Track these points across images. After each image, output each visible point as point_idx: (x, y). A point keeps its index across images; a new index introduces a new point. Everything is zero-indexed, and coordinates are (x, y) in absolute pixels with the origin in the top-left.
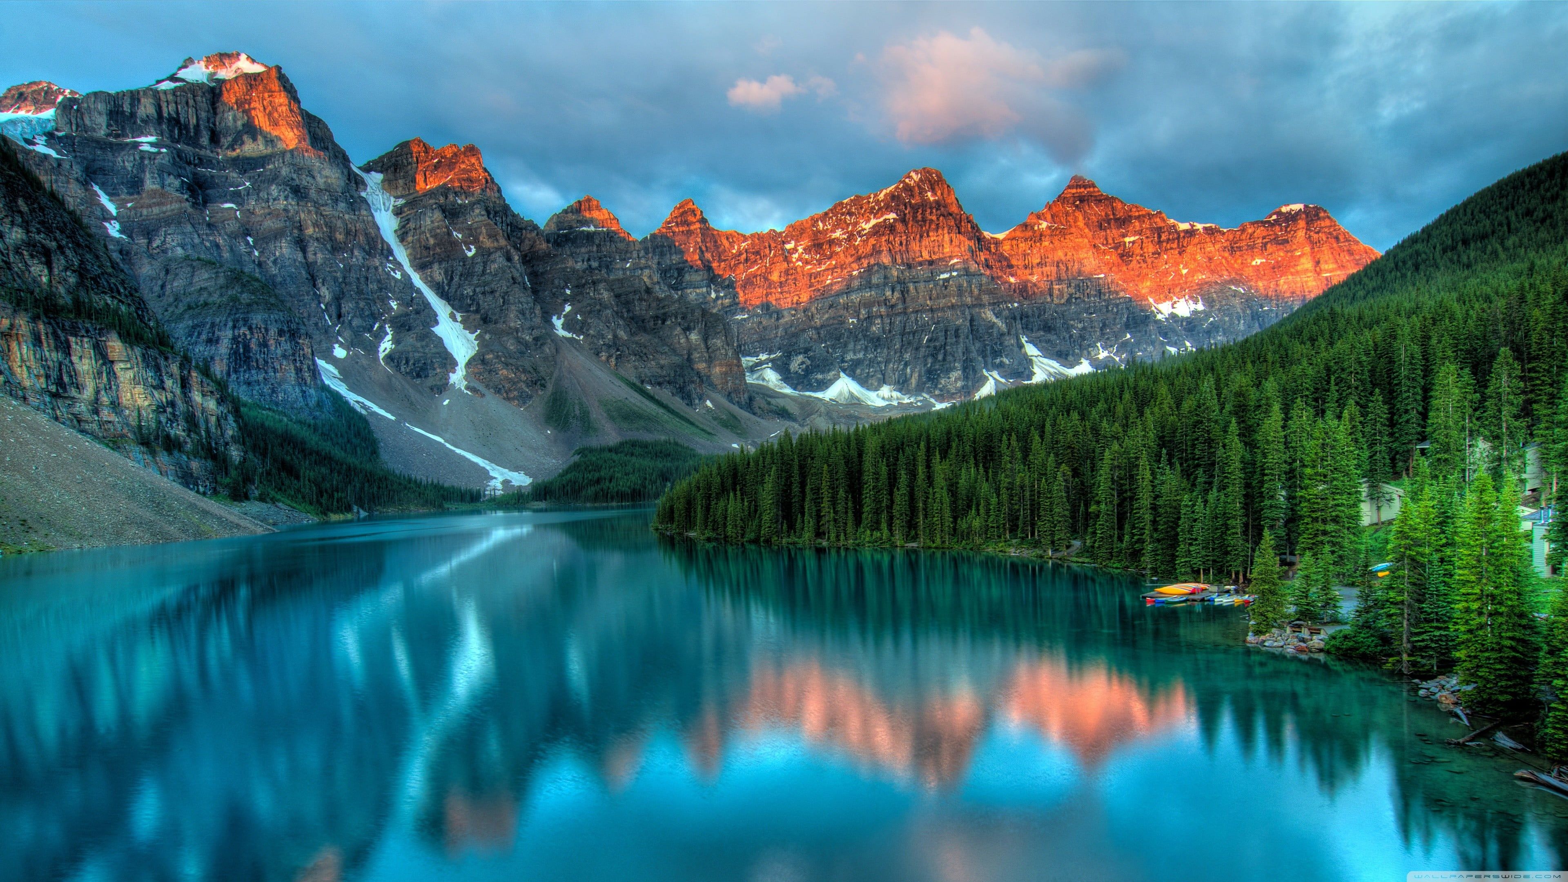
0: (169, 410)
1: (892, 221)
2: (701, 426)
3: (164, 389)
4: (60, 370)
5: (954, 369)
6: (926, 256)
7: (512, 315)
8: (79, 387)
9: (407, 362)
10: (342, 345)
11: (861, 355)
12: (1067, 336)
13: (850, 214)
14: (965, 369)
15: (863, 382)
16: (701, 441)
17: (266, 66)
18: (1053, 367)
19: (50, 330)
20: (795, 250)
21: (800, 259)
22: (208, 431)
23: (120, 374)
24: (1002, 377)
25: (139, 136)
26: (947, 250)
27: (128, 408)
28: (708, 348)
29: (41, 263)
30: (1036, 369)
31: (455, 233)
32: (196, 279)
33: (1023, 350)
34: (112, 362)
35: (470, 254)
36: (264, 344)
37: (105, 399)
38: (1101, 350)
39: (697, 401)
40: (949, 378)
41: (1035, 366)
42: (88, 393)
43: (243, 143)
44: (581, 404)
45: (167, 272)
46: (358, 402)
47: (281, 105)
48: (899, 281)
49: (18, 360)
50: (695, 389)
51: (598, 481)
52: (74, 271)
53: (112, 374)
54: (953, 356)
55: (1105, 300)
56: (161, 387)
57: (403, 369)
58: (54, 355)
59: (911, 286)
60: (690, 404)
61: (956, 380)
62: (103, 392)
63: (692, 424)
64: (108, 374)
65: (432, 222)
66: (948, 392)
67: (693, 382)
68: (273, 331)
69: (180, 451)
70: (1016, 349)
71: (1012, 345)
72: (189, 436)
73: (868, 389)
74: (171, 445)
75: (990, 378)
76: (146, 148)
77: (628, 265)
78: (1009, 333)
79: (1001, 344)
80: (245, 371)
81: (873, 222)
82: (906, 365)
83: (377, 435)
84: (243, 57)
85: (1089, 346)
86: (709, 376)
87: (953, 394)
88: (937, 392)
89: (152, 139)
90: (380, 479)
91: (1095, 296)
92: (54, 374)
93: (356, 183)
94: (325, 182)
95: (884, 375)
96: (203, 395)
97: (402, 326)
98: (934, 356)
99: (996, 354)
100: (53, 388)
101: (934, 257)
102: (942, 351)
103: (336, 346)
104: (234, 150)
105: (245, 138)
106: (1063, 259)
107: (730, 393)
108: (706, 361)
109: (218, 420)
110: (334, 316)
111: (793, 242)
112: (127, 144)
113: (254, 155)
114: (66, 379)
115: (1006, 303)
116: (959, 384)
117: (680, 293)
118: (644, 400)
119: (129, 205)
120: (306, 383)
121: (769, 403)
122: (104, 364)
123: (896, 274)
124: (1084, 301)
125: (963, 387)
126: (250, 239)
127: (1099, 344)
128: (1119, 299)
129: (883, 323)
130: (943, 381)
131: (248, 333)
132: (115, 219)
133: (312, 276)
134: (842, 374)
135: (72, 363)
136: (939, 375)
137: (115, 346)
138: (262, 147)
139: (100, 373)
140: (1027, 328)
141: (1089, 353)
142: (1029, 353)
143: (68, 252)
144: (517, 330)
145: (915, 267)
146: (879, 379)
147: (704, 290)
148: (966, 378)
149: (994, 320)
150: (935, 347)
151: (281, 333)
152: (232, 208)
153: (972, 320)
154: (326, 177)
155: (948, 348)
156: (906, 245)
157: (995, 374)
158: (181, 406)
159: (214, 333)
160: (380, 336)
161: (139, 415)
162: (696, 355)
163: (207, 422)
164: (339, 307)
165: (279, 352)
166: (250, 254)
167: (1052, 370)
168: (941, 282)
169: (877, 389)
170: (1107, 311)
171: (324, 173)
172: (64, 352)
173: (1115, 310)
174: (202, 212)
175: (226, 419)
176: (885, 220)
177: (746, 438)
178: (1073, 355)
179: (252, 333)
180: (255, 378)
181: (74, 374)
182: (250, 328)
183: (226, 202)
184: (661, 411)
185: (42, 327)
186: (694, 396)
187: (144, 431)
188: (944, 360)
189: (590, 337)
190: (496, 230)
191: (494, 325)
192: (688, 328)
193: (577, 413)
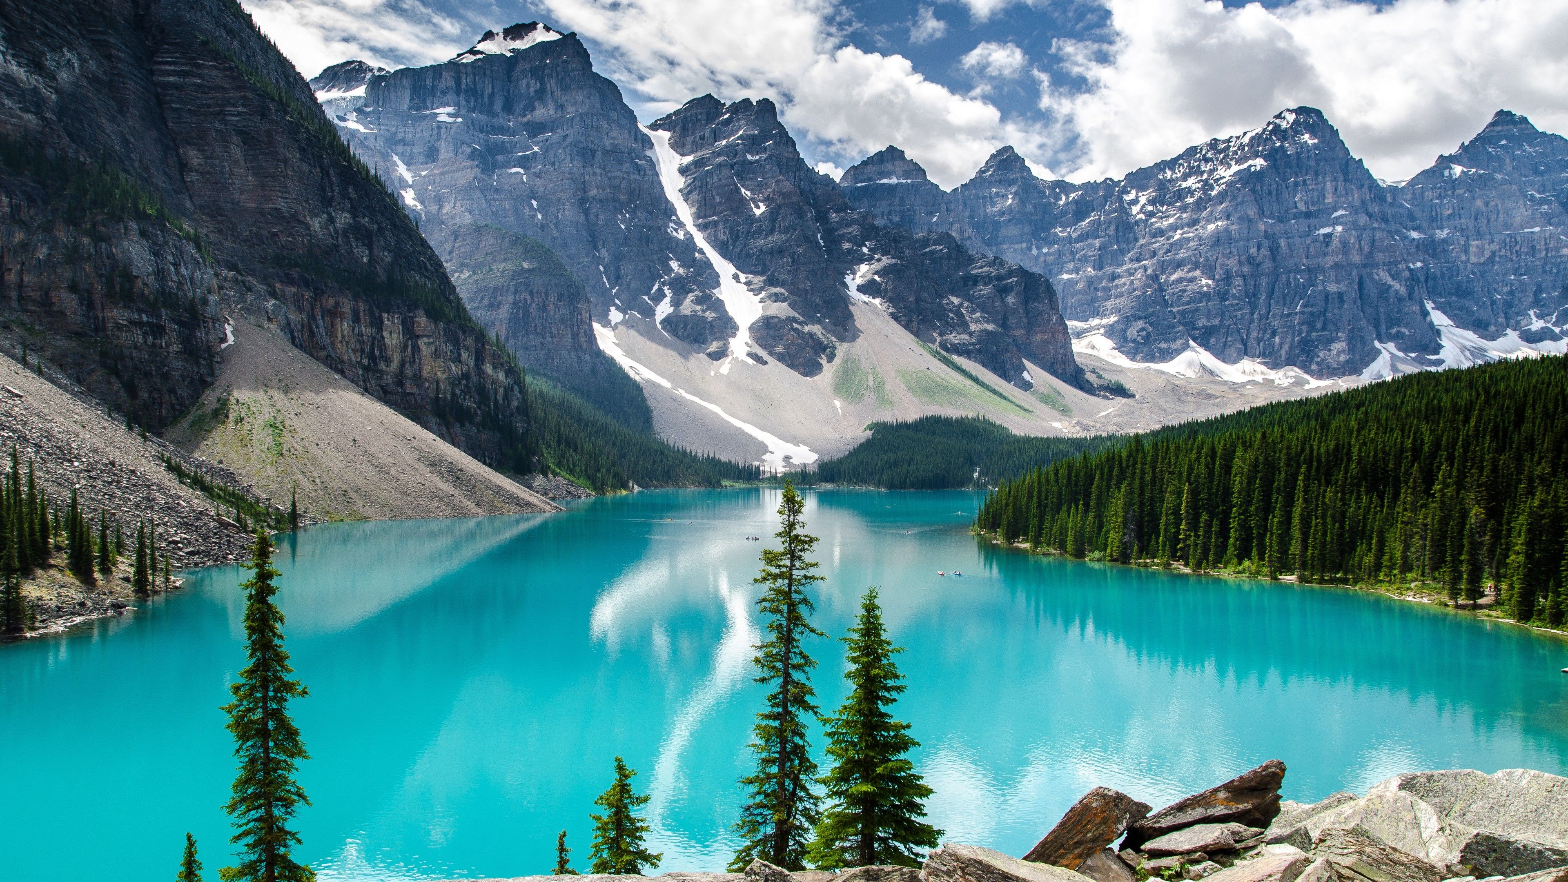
0: (464, 382)
1: (1258, 168)
2: (1016, 401)
3: (460, 361)
4: (373, 344)
5: (1335, 340)
6: (1302, 207)
7: (801, 277)
8: (388, 361)
9: (685, 327)
10: (618, 308)
11: (1216, 322)
12: (1489, 302)
13: (1207, 160)
14: (1350, 340)
15: (1219, 353)
16: (1017, 419)
17: (561, 34)
18: (1468, 340)
19: (367, 308)
20: (1135, 202)
21: (1141, 211)
22: (496, 402)
23: (424, 348)
24: (1400, 350)
25: (438, 108)
26: (1329, 199)
27: (428, 381)
28: (1027, 312)
29: (364, 245)
30: (1444, 342)
31: (743, 190)
32: (482, 244)
33: (1428, 319)
34: (418, 336)
35: (758, 212)
36: (544, 308)
37: (409, 372)
38: (1534, 319)
39: (1012, 373)
40: (1330, 350)
41: (1443, 337)
42: (395, 365)
43: (534, 109)
44: (875, 374)
45: (456, 238)
46: (632, 367)
47: (573, 70)
48: (1266, 236)
49: (339, 335)
50: (1010, 359)
51: (895, 464)
52: (390, 251)
53: (416, 349)
54: (1336, 325)
55: (1540, 259)
56: (458, 360)
57: (680, 333)
58: (369, 330)
59: (1283, 243)
60: (1004, 375)
61: (1339, 353)
62: (407, 365)
63: (1005, 398)
64: (413, 348)
65: (720, 180)
66: (1328, 367)
67: (1009, 351)
68: (552, 297)
69: (470, 423)
70: (1419, 317)
71: (1414, 312)
72: (479, 407)
73: (1224, 361)
74: (463, 416)
75: (1383, 351)
76: (443, 118)
77: (935, 219)
78: (1410, 298)
79: (1399, 311)
80: (523, 336)
81: (1235, 168)
82: (1274, 334)
83: (651, 403)
84: (540, 26)
85: (1518, 314)
86: (1028, 344)
87: (1335, 369)
88: (1314, 367)
89: (450, 110)
90: (656, 452)
91: (1527, 254)
92: (367, 349)
93: (643, 143)
94: (612, 144)
95: (1245, 345)
96: (494, 368)
97: (680, 287)
98: (1310, 324)
99: (1392, 322)
100: (366, 362)
101: (1312, 209)
102: (1321, 319)
103: (613, 309)
104: (525, 116)
105: (537, 104)
106: (1484, 209)
107: (1052, 364)
108: (1024, 328)
109: (506, 391)
110: (613, 278)
111: (1134, 192)
112: (427, 116)
113: (543, 120)
114: (377, 353)
115: (1406, 261)
116: (1343, 358)
117: (994, 249)
118: (949, 370)
119: (424, 173)
120: (581, 348)
121: (1099, 377)
122: (410, 338)
123: (1263, 228)
124: (1511, 260)
125: (1347, 362)
126: (534, 203)
127: (1531, 313)
128: (1561, 257)
129: (1245, 284)
130: (1321, 354)
131: (528, 297)
132: (410, 186)
133: (593, 238)
134: (1192, 343)
135: (383, 338)
136: (1316, 347)
137: (422, 320)
138: (552, 112)
139: (405, 347)
140: (1433, 294)
141: (1518, 323)
142: (1436, 323)
143: (387, 233)
144: (806, 292)
145: (1288, 220)
146: (1239, 350)
147: (1024, 245)
148: (1351, 350)
149: (1390, 281)
150: (1312, 314)
151: (560, 297)
152: (518, 173)
153: (1361, 283)
154: (614, 138)
155: (1328, 314)
156: (1277, 195)
157: (1391, 346)
158: (474, 379)
159: (496, 298)
160: (659, 297)
161: (438, 387)
162: (1012, 320)
163: (496, 393)
164: (618, 269)
165: (557, 316)
166: (533, 217)
167: (1467, 343)
168: (1321, 238)
169: (1235, 362)
170: (1544, 272)
171: (611, 135)
172: (377, 328)
173: (1554, 270)
174: (491, 177)
175: (512, 390)
176: (1250, 166)
177: (1070, 417)
178: (1496, 325)
179: (532, 298)
180: (533, 343)
181: (383, 346)
182: (531, 293)
183: (514, 167)
184: (969, 382)
185: (361, 304)
186: (1009, 367)
187: (441, 403)
188: (1324, 329)
189: (890, 300)
190: (788, 186)
191: (782, 286)
192: (1004, 291)
193: (871, 383)
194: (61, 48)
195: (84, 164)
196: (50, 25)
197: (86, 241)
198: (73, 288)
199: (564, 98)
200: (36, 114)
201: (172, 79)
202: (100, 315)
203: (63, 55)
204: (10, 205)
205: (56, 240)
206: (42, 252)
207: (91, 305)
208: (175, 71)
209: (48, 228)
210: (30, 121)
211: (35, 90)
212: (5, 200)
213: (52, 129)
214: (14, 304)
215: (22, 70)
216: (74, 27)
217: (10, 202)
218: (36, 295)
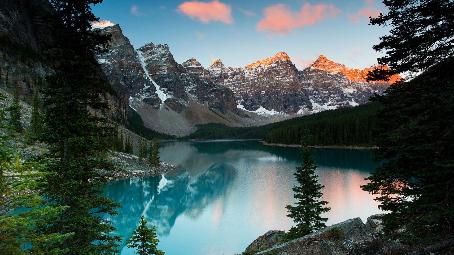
2: (228, 120)
5: (291, 105)
7: (176, 89)
9: (149, 101)
11: (266, 101)
14: (294, 105)
15: (266, 108)
16: (228, 123)
17: (115, 24)
18: (318, 106)
20: (247, 73)
21: (248, 75)
28: (227, 98)
30: (313, 106)
31: (161, 67)
33: (309, 100)
34: (107, 99)
35: (165, 73)
38: (330, 101)
39: (225, 113)
40: (290, 107)
44: (195, 113)
47: (118, 34)
48: (276, 81)
50: (224, 109)
54: (291, 102)
57: (148, 103)
59: (279, 83)
60: (223, 113)
61: (292, 108)
63: (224, 119)
65: (155, 64)
66: (290, 111)
67: (224, 107)
71: (307, 99)
73: (268, 110)
75: (301, 108)
77: (203, 76)
78: (306, 96)
79: (303, 98)
81: (269, 66)
82: (278, 104)
85: (327, 100)
86: (228, 106)
88: (287, 111)
93: (136, 54)
94: (128, 54)
97: (147, 91)
98: (286, 101)
99: (302, 101)
101: (285, 75)
102: (288, 100)
103: (130, 96)
106: (319, 76)
107: (233, 111)
108: (227, 102)
110: (130, 88)
111: (247, 71)
117: (216, 83)
118: (212, 112)
121: (243, 113)
123: (275, 79)
125: (294, 110)
126: (109, 68)
127: (329, 99)
129: (272, 92)
133: (124, 78)
134: (261, 106)
136: (287, 107)
138: (113, 44)
141: (327, 102)
142: (311, 102)
144: (178, 93)
146: (271, 107)
148: (294, 107)
149: (302, 92)
150: (286, 99)
153: (296, 92)
156: (278, 72)
157: (303, 107)
160: (142, 93)
162: (224, 100)
164: (131, 86)
168: (287, 82)
169: (270, 110)
171: (128, 51)
176: (272, 66)
177: (238, 123)
178: (322, 102)
184: (216, 115)
186: (224, 111)
188: (289, 102)
189: (197, 95)
190: (171, 66)
191: (171, 91)
192: (222, 93)
193: (194, 115)
194: (13, 10)
195: (22, 45)
196: (10, 3)
197: (27, 67)
198: (24, 81)
199: (116, 41)
200: (7, 29)
201: (39, 23)
202: (32, 89)
203: (13, 12)
204: (3, 55)
205: (17, 66)
206: (14, 70)
207: (29, 86)
208: (40, 21)
209: (15, 63)
210: (5, 31)
211: (7, 21)
212: (1, 54)
213: (12, 34)
214: (5, 85)
215: (3, 15)
216: (15, 4)
217: (3, 54)
218: (12, 83)
